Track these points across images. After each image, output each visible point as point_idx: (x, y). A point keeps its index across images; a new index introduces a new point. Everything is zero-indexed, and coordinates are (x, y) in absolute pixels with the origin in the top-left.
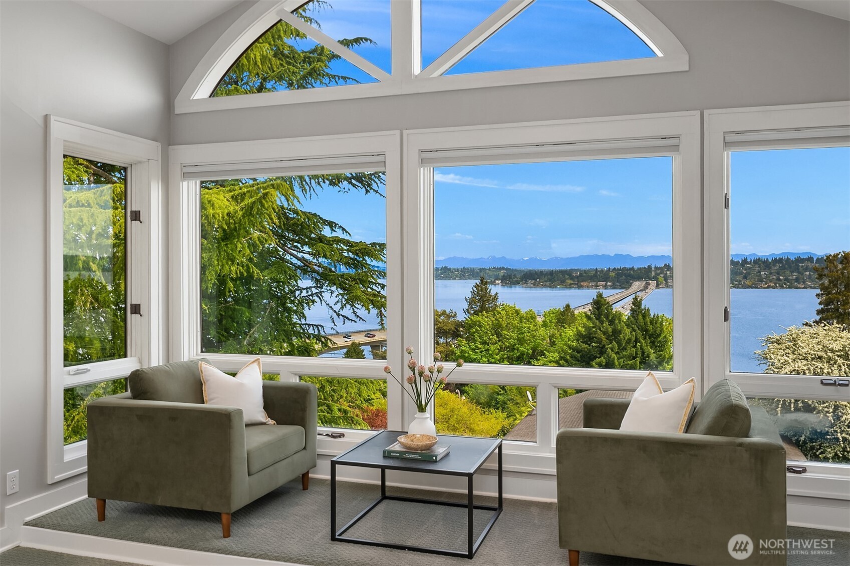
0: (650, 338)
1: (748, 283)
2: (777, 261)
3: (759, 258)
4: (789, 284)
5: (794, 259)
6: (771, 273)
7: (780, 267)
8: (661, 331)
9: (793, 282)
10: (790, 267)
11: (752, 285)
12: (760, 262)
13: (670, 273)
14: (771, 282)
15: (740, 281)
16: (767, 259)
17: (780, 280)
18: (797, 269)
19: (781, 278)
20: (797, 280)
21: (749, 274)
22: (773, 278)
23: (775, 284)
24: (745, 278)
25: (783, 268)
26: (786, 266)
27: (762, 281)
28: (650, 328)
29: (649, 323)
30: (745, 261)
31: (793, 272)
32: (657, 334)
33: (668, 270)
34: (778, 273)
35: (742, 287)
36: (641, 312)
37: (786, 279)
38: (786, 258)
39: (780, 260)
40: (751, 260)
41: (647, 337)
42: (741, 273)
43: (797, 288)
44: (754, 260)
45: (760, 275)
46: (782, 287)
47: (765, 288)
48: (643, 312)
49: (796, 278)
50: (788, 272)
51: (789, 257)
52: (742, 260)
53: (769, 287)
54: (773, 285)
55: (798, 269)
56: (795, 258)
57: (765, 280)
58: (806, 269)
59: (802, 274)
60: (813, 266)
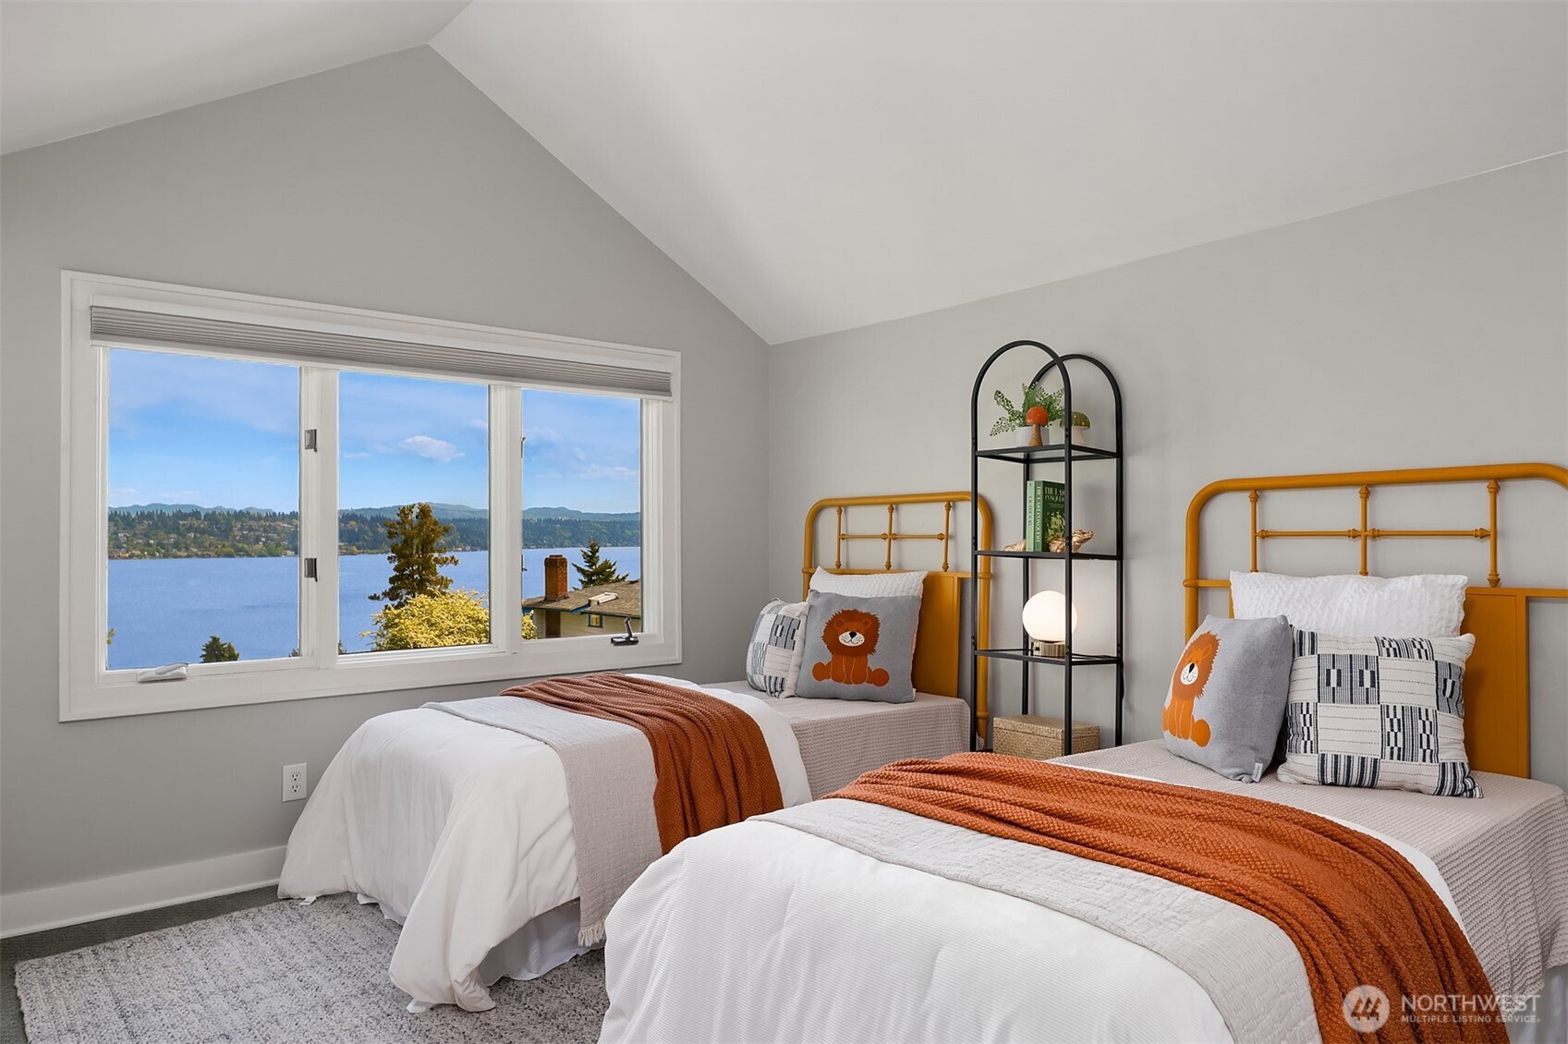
3: (116, 512)
4: (163, 551)
5: (171, 514)
6: (135, 535)
7: (149, 525)
9: (170, 548)
10: (165, 526)
12: (117, 518)
14: (135, 548)
16: (129, 514)
17: (150, 545)
18: (176, 530)
19: (152, 542)
20: (176, 545)
23: (142, 552)
25: (154, 527)
26: (159, 524)
31: (170, 533)
34: (147, 536)
37: (160, 545)
38: (159, 512)
39: (150, 516)
43: (176, 557)
46: (153, 556)
47: (125, 558)
49: (175, 543)
50: (162, 534)
53: (131, 557)
54: (139, 552)
55: (178, 529)
56: (173, 513)
57: (125, 545)
58: (190, 529)
59: (184, 536)
60: (199, 526)
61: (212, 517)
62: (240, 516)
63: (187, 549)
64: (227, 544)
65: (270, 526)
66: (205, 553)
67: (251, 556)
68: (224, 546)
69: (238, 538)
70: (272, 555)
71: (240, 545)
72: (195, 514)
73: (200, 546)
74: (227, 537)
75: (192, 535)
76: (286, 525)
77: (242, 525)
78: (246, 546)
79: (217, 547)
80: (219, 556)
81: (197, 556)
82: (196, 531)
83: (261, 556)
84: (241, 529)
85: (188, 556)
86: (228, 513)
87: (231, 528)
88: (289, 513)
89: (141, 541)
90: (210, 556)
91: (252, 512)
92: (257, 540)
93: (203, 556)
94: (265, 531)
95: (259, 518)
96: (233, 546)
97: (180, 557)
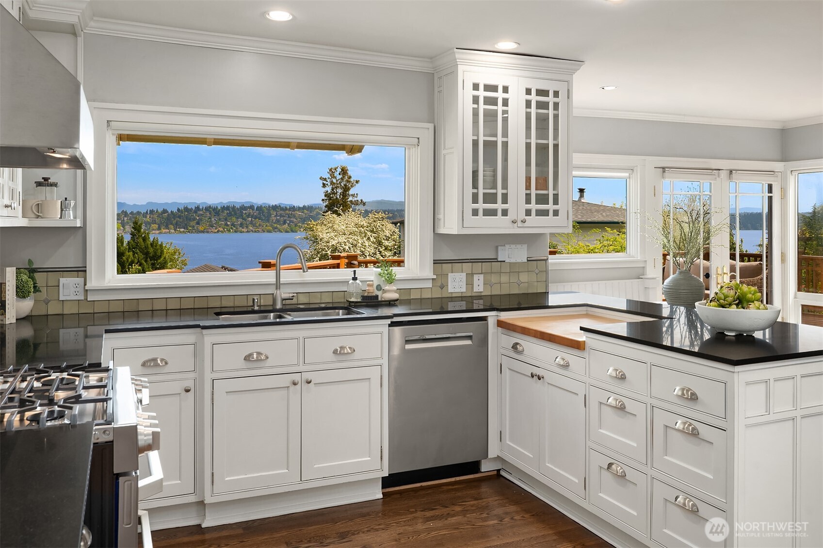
0: (151, 260)
1: (201, 228)
2: (225, 208)
3: (210, 206)
4: (235, 229)
5: (239, 207)
6: (220, 219)
7: (227, 214)
8: (161, 253)
9: (238, 227)
10: (235, 214)
11: (204, 229)
12: (211, 209)
13: (127, 219)
14: (220, 227)
15: (193, 227)
16: (217, 207)
17: (228, 225)
18: (241, 216)
19: (229, 223)
20: (241, 225)
21: (201, 220)
22: (222, 224)
23: (224, 229)
24: (198, 223)
25: (230, 215)
26: (233, 213)
27: (212, 226)
28: (151, 250)
29: (150, 246)
30: (198, 208)
31: (238, 218)
32: (158, 256)
33: (125, 216)
34: (226, 220)
35: (196, 232)
36: (141, 236)
37: (233, 225)
39: (228, 208)
40: (203, 208)
41: (149, 259)
42: (194, 219)
43: (241, 232)
44: (205, 208)
45: (211, 221)
46: (229, 231)
47: (215, 232)
48: (143, 236)
50: (234, 219)
51: (235, 205)
52: (195, 207)
53: (218, 232)
57: (215, 225)
58: (248, 216)
59: (245, 220)
60: (254, 214)
61: (260, 208)
62: (275, 208)
63: (247, 227)
64: (268, 225)
65: (292, 214)
66: (257, 230)
67: (282, 232)
68: (266, 226)
69: (274, 221)
70: (292, 231)
71: (276, 225)
72: (252, 207)
73: (254, 225)
74: (268, 221)
75: (250, 219)
76: (300, 213)
77: (276, 213)
78: (278, 226)
79: (263, 227)
80: (264, 232)
81: (252, 231)
82: (252, 217)
83: (287, 232)
84: (276, 216)
85: (248, 232)
86: (269, 206)
87: (270, 215)
88: (302, 206)
89: (223, 223)
90: (259, 231)
91: (282, 206)
92: (285, 223)
93: (255, 232)
94: (289, 217)
95: (286, 209)
96: (271, 226)
97: (243, 232)
